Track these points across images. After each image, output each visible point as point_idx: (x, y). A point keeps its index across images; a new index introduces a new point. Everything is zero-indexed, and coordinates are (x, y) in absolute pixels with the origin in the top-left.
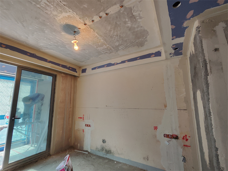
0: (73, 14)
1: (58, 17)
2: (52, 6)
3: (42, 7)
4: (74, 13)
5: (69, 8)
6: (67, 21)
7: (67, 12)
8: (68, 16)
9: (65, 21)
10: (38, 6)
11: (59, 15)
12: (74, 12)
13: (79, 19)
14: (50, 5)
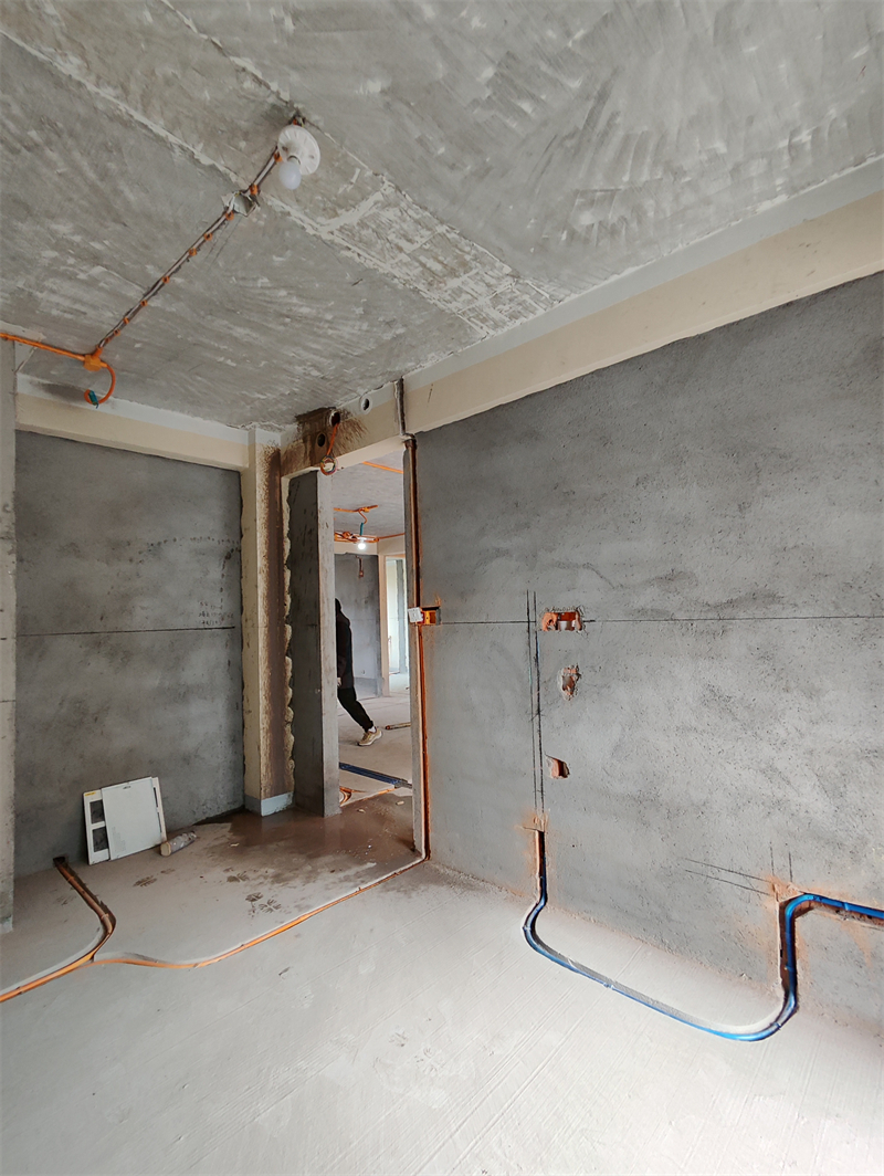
0: (318, 226)
1: (381, 198)
2: (392, 237)
3: (429, 229)
4: (311, 232)
5: (332, 242)
6: (341, 191)
7: (341, 229)
8: (336, 215)
10: (441, 229)
11: (374, 210)
12: (314, 235)
14: (397, 241)
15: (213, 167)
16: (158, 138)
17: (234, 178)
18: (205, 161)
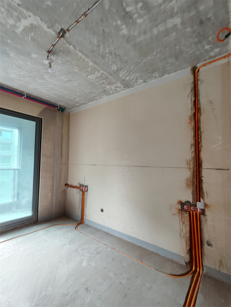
0: (35, 20)
1: (18, 29)
4: (37, 18)
5: (27, 10)
6: (32, 34)
8: (30, 24)
12: (36, 15)
15: (70, 44)
16: (81, 52)
17: (65, 41)
18: (71, 47)
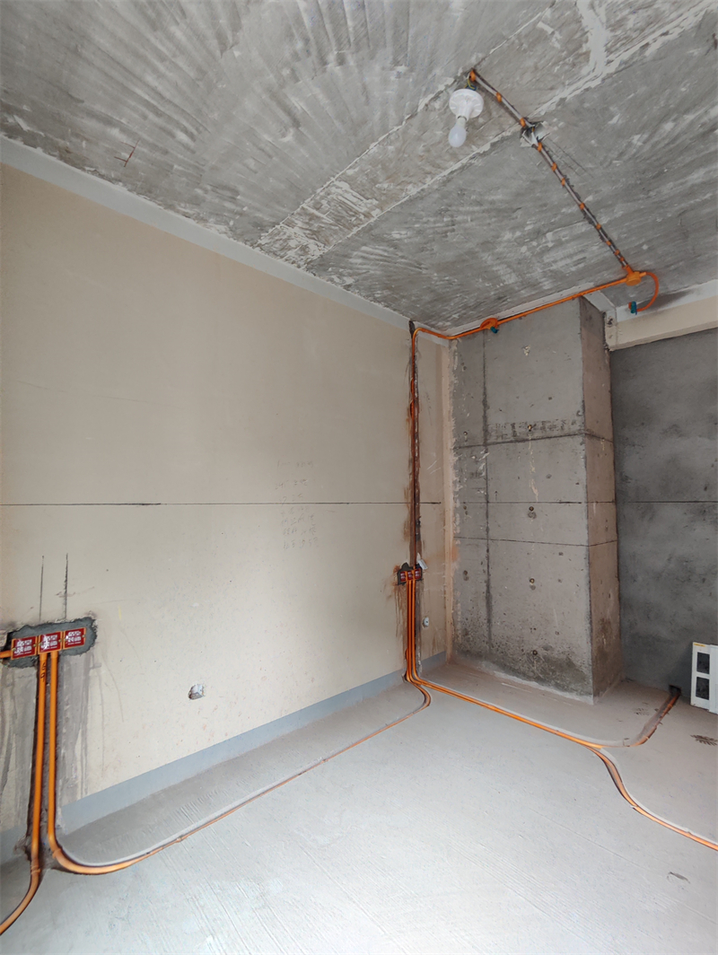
0: (592, 75)
4: (598, 82)
5: (625, 62)
6: (557, 45)
7: (609, 51)
8: (587, 54)
9: (557, 35)
11: (601, 10)
12: (603, 80)
13: (556, 99)
15: (493, 145)
16: (463, 168)
17: (507, 134)
18: (487, 147)
